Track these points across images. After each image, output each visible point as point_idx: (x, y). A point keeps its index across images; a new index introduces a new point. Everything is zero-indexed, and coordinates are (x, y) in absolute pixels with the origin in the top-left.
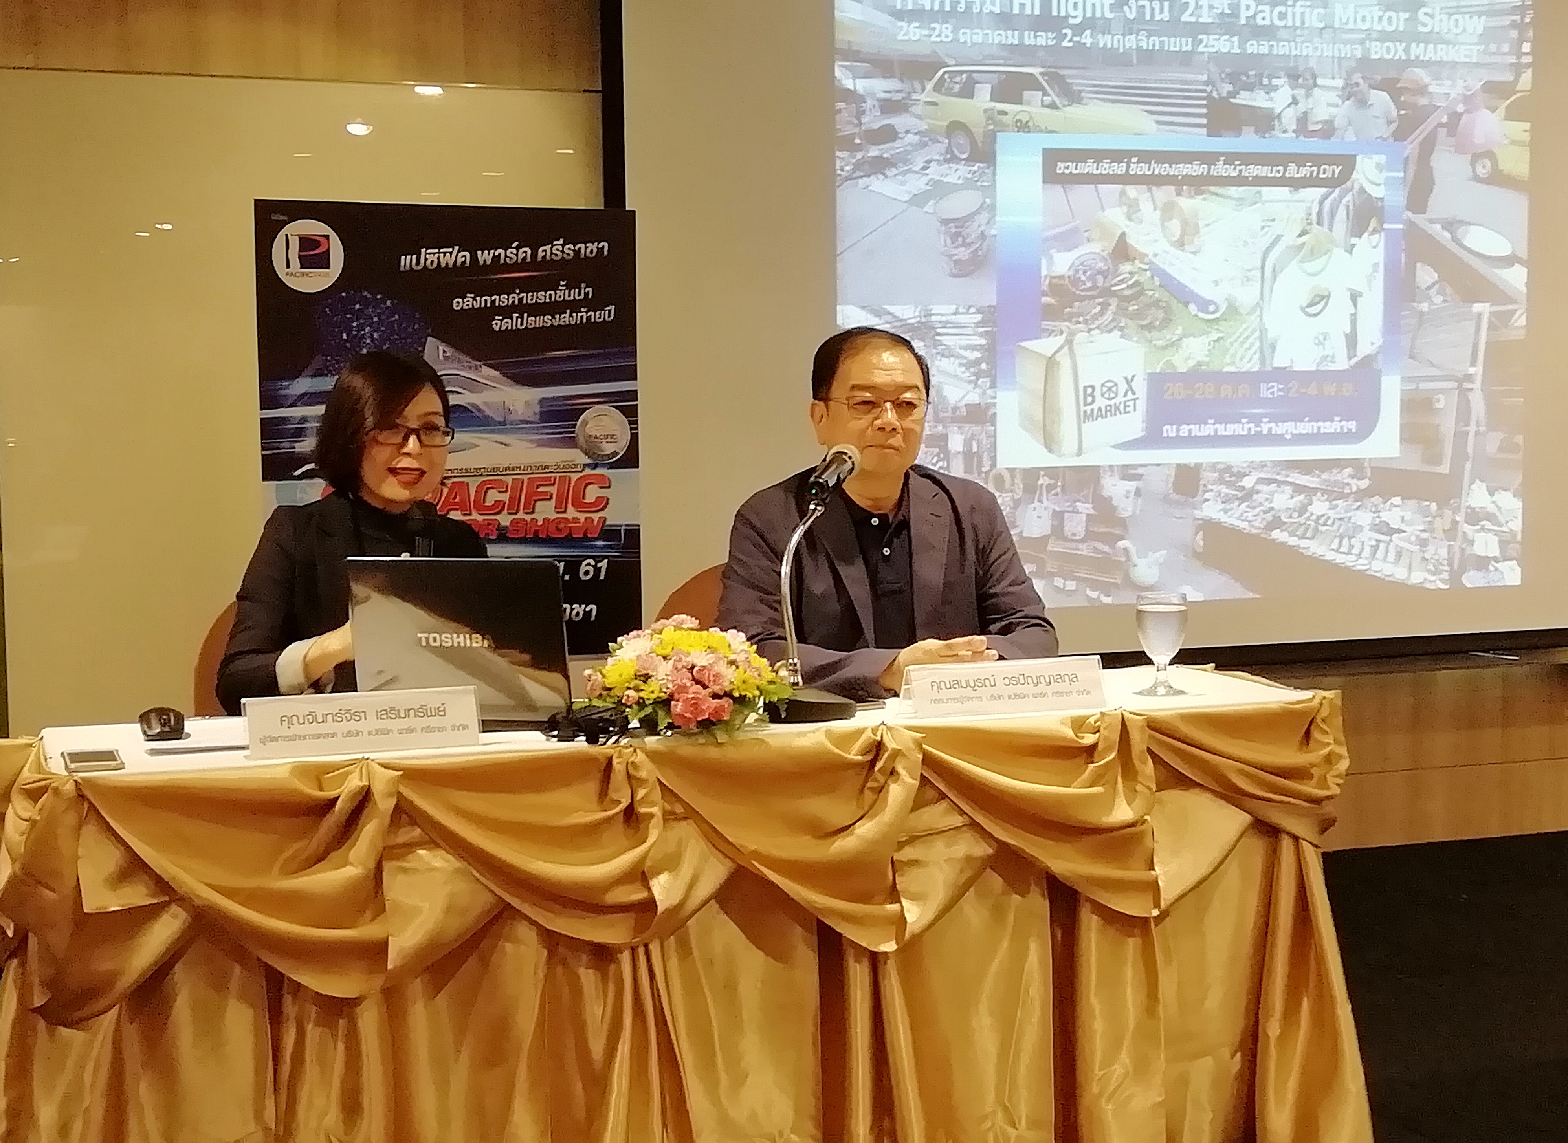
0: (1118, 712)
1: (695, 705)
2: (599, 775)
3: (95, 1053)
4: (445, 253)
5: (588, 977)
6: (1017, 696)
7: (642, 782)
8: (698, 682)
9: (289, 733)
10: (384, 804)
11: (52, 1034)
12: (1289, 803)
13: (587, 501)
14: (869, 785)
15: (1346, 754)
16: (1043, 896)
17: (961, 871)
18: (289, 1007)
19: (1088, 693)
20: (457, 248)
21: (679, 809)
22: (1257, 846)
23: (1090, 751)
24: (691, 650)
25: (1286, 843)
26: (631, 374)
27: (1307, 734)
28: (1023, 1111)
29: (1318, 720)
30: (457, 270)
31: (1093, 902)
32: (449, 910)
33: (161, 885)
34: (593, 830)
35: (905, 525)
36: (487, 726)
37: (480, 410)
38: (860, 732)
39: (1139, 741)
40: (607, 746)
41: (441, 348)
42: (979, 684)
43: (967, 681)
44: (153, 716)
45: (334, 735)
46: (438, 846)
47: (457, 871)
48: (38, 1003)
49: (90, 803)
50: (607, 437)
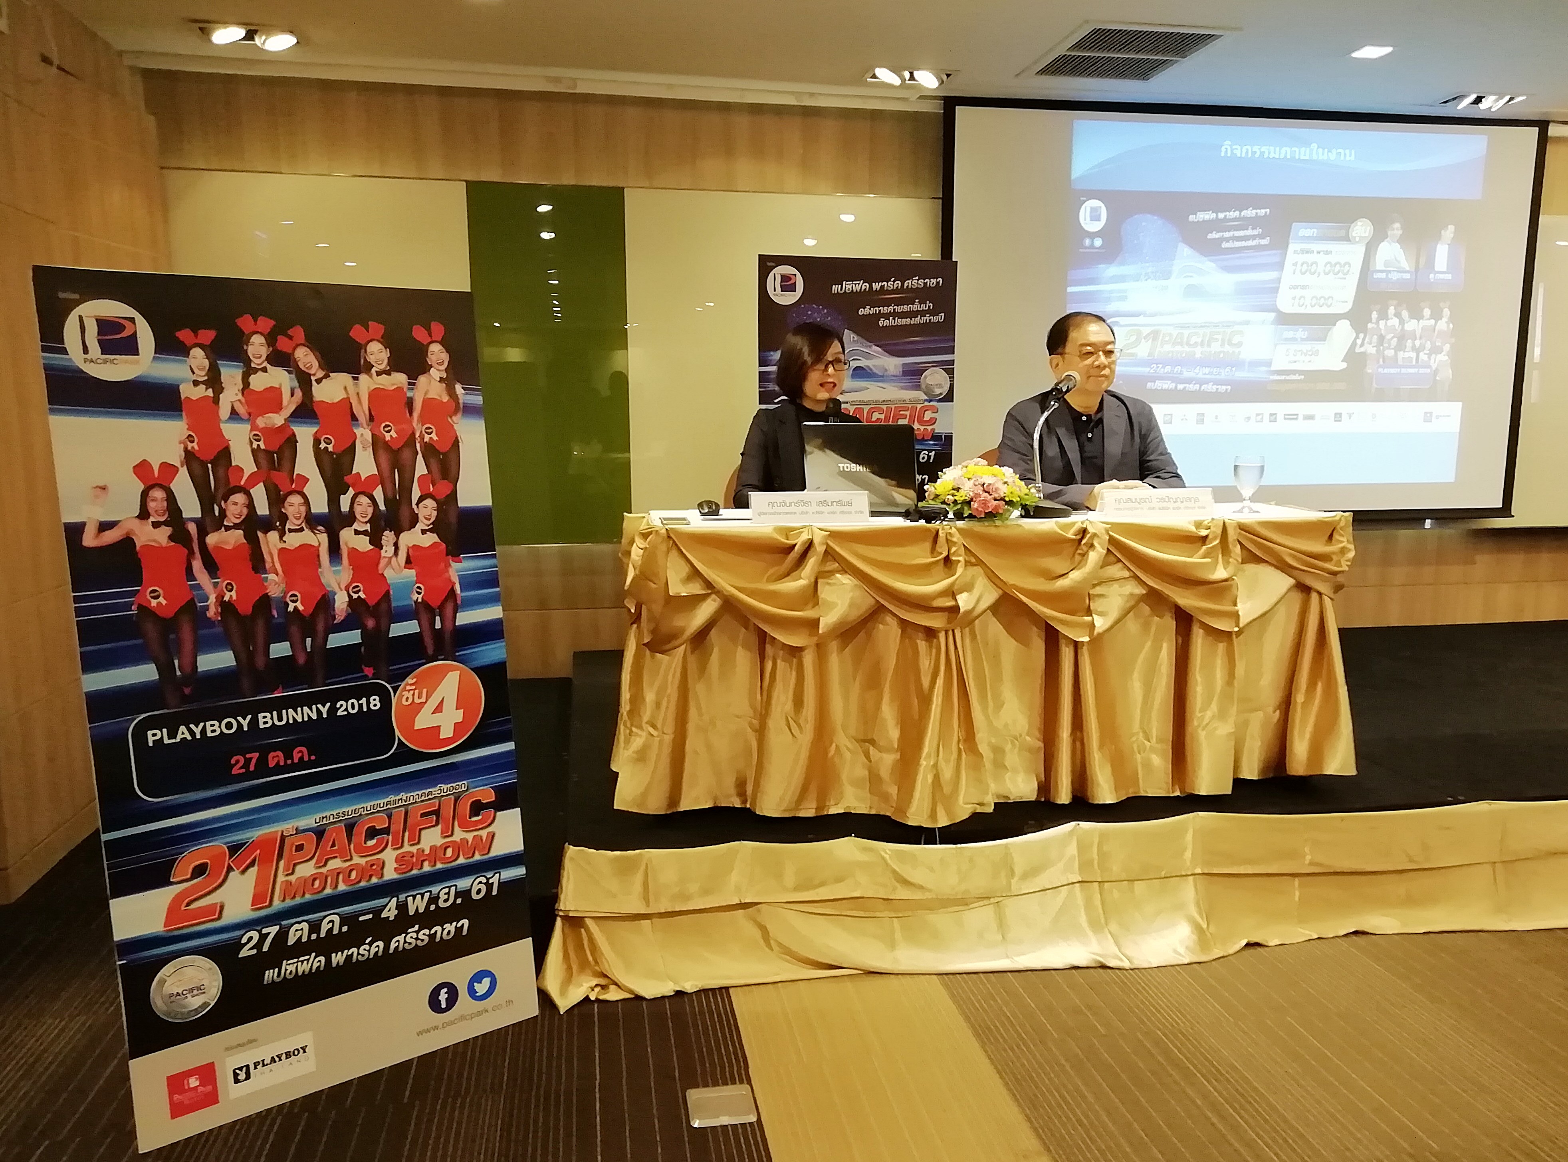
0: (1222, 518)
1: (985, 503)
2: (932, 539)
3: (674, 666)
4: (855, 284)
5: (922, 645)
6: (1164, 508)
7: (955, 543)
8: (986, 492)
9: (772, 511)
10: (820, 548)
11: (653, 657)
12: (1318, 574)
13: (925, 419)
14: (1079, 551)
15: (1353, 549)
16: (1172, 618)
17: (1127, 601)
18: (769, 650)
19: (1204, 508)
20: (862, 281)
21: (973, 560)
22: (1297, 598)
23: (1204, 539)
24: (983, 476)
25: (1314, 596)
26: (952, 351)
27: (1331, 537)
28: (1154, 733)
29: (1338, 528)
30: (860, 293)
31: (1202, 623)
32: (851, 605)
33: (709, 585)
34: (927, 568)
35: (1101, 421)
36: (874, 514)
37: (871, 369)
38: (1074, 524)
39: (1232, 535)
40: (936, 525)
41: (852, 336)
42: (1143, 500)
43: (1136, 499)
44: (704, 503)
45: (795, 513)
46: (846, 572)
47: (856, 585)
48: (646, 641)
49: (674, 541)
50: (937, 385)
